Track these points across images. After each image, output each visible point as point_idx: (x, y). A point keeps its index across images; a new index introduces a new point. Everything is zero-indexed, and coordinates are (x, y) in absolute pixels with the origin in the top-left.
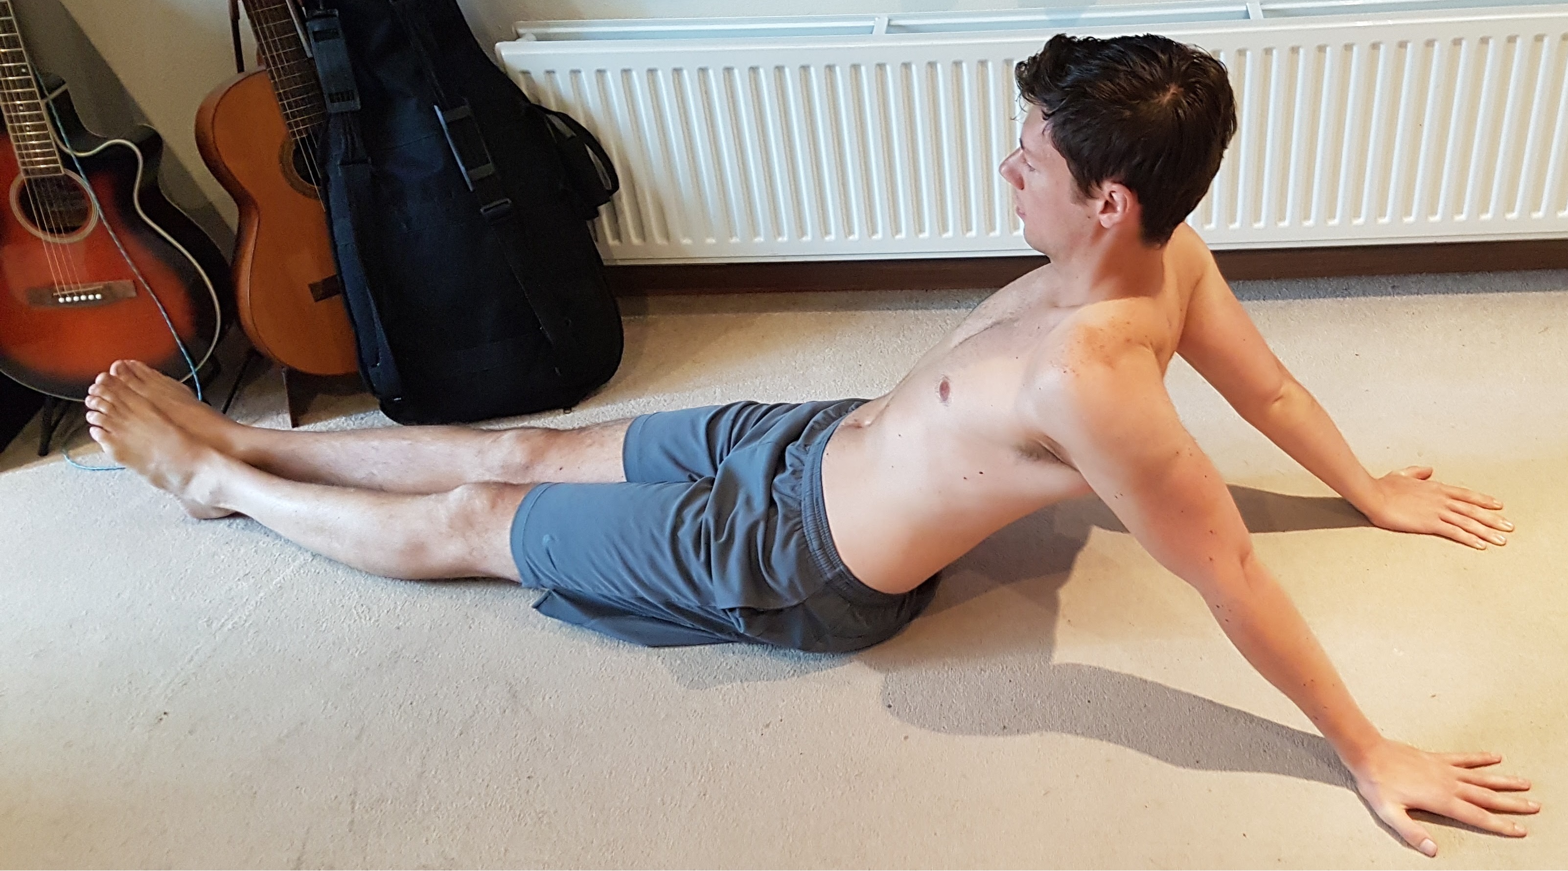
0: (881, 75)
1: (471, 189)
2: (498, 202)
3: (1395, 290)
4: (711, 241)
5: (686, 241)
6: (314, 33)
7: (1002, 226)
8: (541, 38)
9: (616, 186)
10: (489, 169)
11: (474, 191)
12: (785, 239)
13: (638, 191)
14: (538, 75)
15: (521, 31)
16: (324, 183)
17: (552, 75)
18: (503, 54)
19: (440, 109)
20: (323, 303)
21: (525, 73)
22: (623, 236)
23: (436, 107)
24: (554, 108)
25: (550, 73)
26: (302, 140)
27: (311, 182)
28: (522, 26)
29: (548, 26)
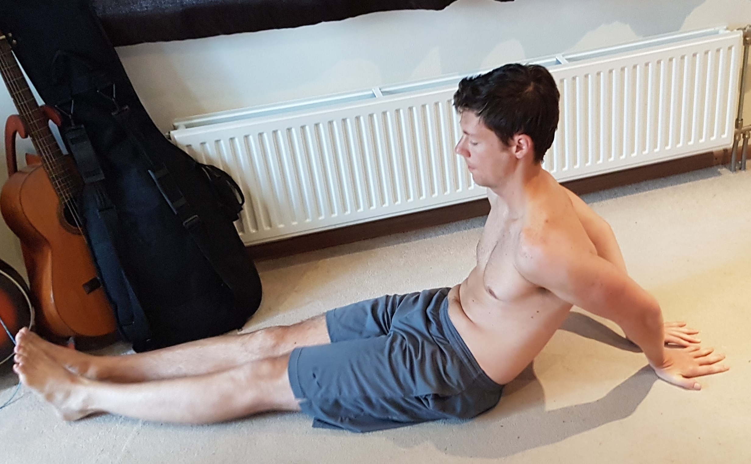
0: (384, 117)
1: (176, 212)
2: (191, 219)
3: (638, 190)
4: (295, 223)
5: (281, 226)
6: (71, 140)
7: (451, 188)
8: (187, 127)
9: (243, 201)
10: (182, 202)
11: (178, 214)
12: (336, 215)
13: (254, 203)
14: (196, 146)
15: (176, 124)
16: (85, 225)
17: (205, 145)
18: (176, 137)
19: (152, 171)
20: (92, 294)
21: (189, 146)
22: (246, 230)
23: (149, 171)
24: (205, 163)
25: (203, 144)
26: (68, 201)
27: (77, 226)
28: (177, 121)
29: (192, 119)
